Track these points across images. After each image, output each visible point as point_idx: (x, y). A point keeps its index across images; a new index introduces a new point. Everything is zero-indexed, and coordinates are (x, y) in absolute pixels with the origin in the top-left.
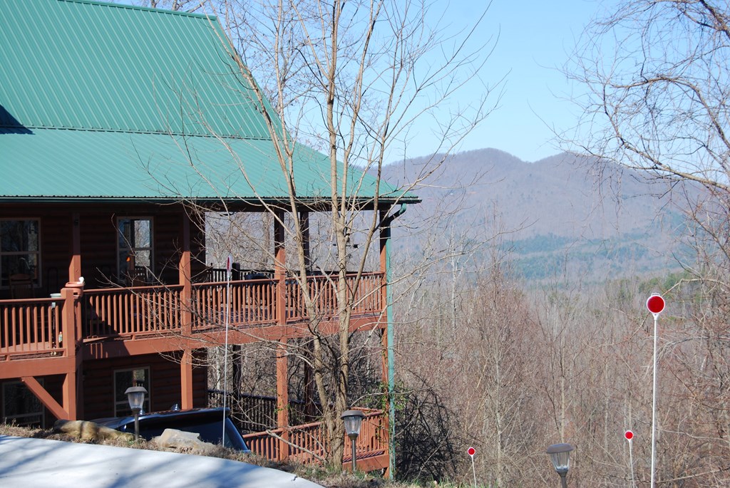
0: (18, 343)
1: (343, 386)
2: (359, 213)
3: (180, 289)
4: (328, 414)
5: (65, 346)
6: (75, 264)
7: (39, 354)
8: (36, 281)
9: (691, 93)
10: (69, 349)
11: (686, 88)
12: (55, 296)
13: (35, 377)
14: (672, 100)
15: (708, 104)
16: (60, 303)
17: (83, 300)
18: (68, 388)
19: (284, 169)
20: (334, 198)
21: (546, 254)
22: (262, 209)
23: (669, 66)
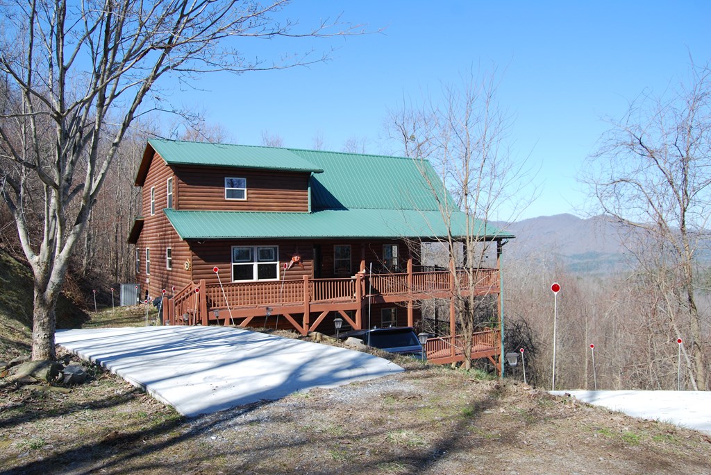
0: (337, 296)
1: (471, 319)
2: (479, 243)
3: (408, 275)
4: (465, 331)
5: (357, 298)
6: (363, 263)
7: (346, 301)
8: (349, 271)
9: (637, 187)
10: (358, 299)
11: (634, 184)
12: (353, 277)
13: (344, 311)
14: (628, 190)
15: (646, 192)
16: (355, 280)
17: (366, 279)
18: (358, 316)
19: (446, 223)
20: (468, 237)
21: (592, 260)
22: (437, 241)
23: (626, 175)
